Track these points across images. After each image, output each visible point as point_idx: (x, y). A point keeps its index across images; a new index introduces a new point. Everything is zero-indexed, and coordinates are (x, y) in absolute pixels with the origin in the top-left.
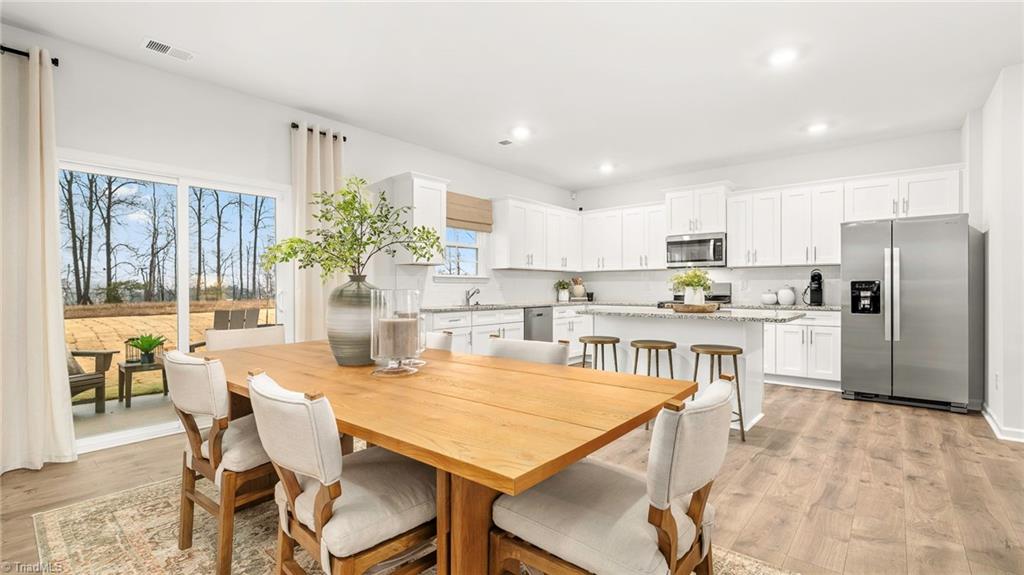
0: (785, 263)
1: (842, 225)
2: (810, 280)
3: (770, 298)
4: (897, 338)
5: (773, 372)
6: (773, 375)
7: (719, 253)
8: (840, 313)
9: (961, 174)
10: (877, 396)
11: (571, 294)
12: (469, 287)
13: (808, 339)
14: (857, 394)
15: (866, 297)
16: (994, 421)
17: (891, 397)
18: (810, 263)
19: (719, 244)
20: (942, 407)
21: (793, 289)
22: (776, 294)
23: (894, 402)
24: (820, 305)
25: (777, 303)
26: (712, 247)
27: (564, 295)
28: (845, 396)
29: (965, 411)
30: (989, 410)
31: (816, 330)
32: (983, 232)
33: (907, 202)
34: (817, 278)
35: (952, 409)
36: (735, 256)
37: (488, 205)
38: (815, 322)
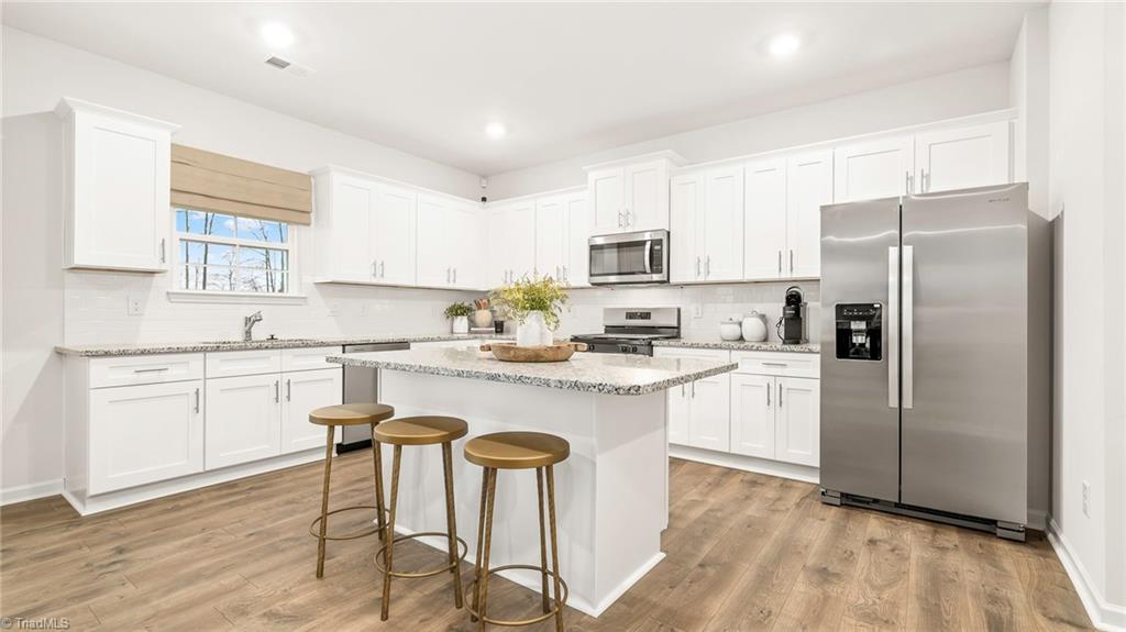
0: (748, 277)
1: (823, 208)
2: (784, 304)
3: (731, 331)
4: (908, 403)
5: (727, 451)
6: (726, 453)
7: (656, 262)
8: (819, 356)
9: (1011, 127)
10: (876, 501)
11: (472, 323)
12: (250, 312)
13: (776, 397)
14: (843, 495)
15: (859, 332)
16: (1071, 559)
17: (899, 505)
18: (786, 275)
19: (657, 247)
20: (983, 527)
21: (763, 317)
22: (740, 324)
23: (904, 512)
24: (798, 343)
25: (741, 339)
26: (647, 253)
27: (461, 324)
28: (825, 496)
29: (1022, 536)
30: (1063, 538)
31: (787, 384)
32: (1050, 219)
33: (928, 176)
34: (794, 300)
35: (1000, 532)
36: (682, 268)
37: (303, 182)
38: (786, 371)
